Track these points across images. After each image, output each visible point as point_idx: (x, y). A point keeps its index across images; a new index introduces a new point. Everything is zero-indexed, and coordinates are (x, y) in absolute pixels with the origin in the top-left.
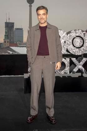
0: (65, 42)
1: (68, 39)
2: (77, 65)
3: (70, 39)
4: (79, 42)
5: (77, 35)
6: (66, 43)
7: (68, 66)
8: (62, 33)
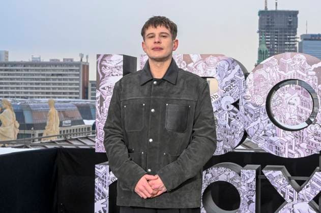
0: (236, 104)
1: (248, 93)
2: (287, 199)
3: (256, 92)
4: (298, 103)
5: (289, 75)
6: (241, 107)
7: (250, 202)
8: (227, 66)
